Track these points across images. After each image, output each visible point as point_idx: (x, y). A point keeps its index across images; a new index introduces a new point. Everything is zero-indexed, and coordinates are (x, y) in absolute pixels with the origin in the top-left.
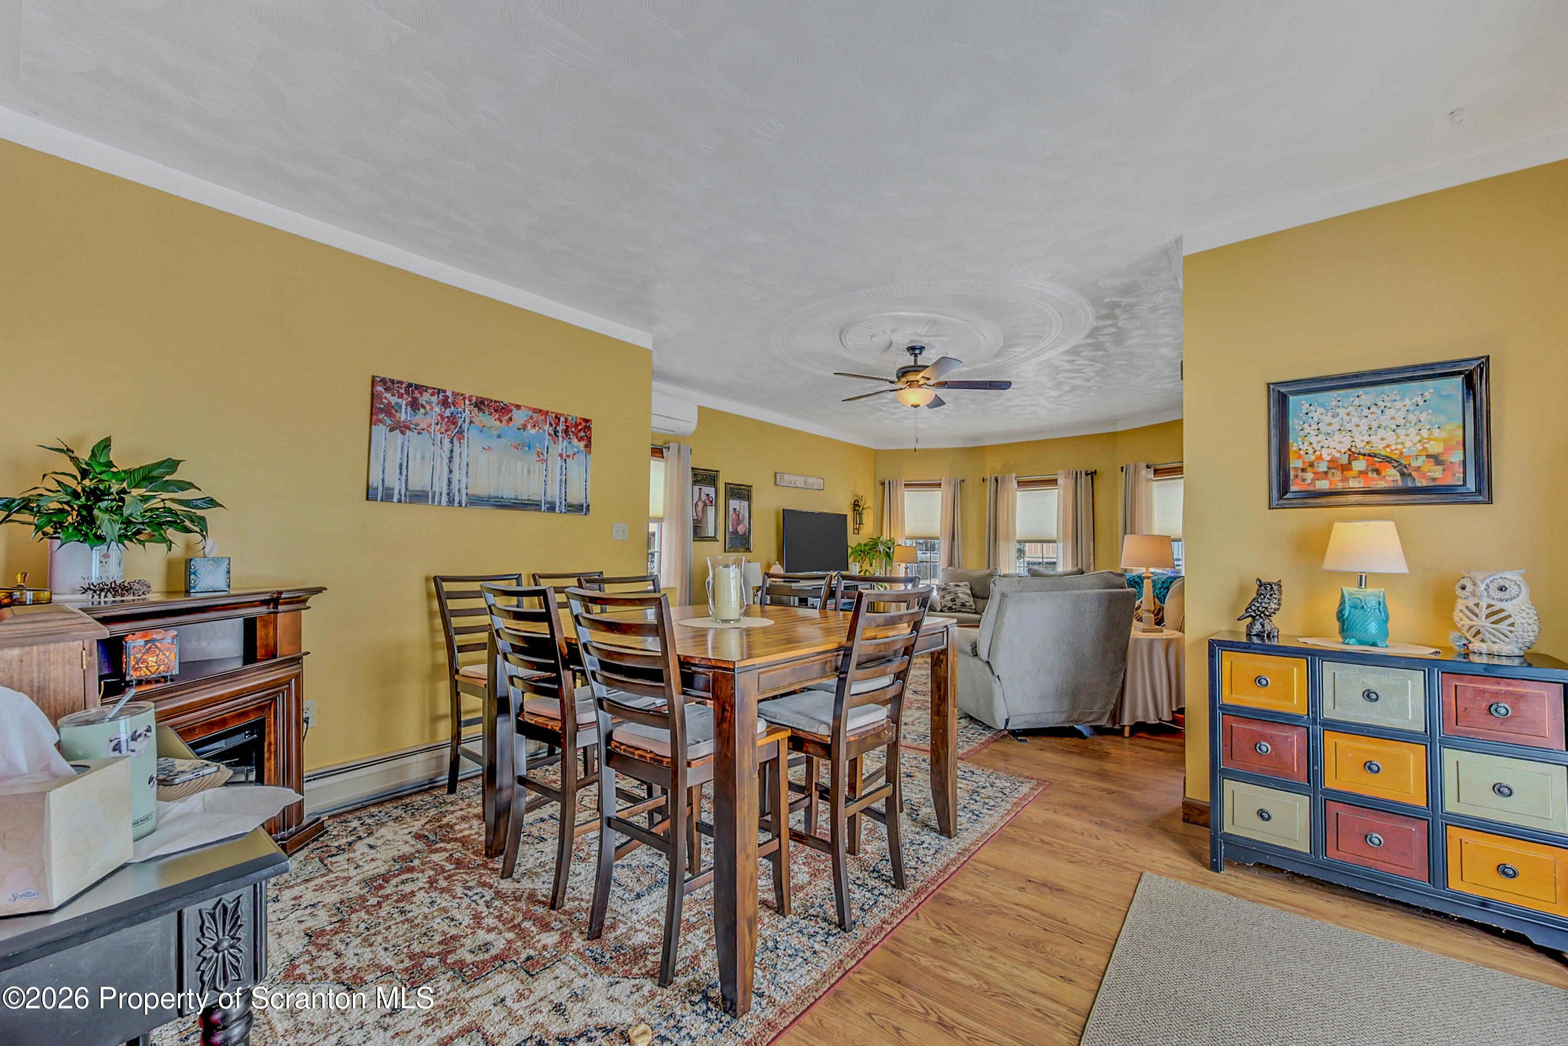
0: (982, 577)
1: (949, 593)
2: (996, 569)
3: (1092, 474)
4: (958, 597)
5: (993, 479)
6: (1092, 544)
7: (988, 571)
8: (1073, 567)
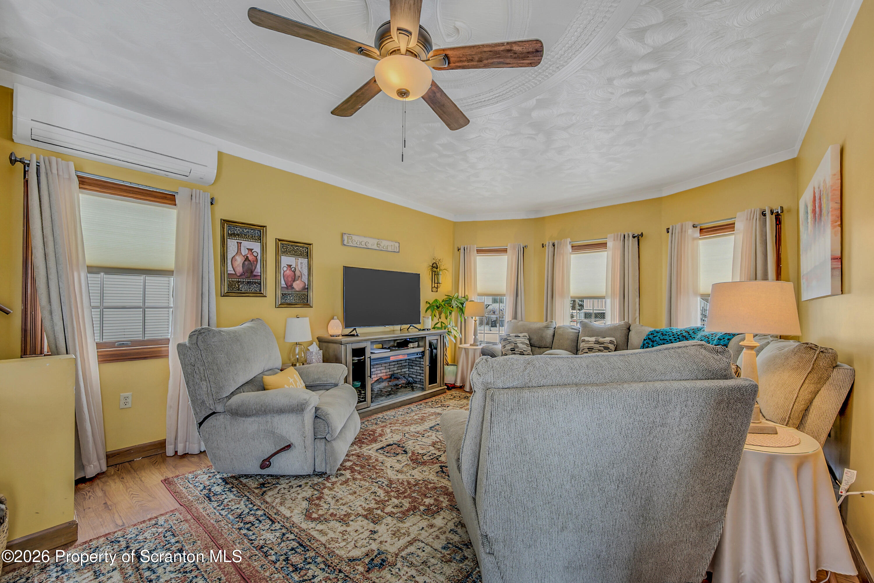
0: (540, 329)
1: (510, 343)
2: (552, 322)
3: (638, 238)
4: (518, 347)
5: (551, 244)
6: (637, 300)
7: (545, 324)
8: (620, 320)
